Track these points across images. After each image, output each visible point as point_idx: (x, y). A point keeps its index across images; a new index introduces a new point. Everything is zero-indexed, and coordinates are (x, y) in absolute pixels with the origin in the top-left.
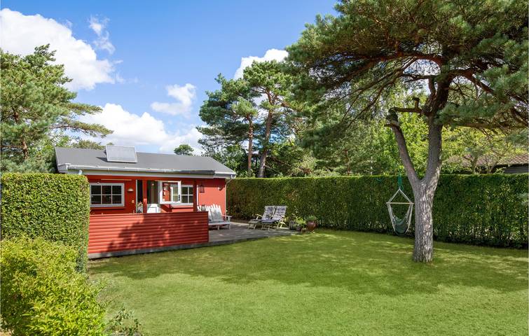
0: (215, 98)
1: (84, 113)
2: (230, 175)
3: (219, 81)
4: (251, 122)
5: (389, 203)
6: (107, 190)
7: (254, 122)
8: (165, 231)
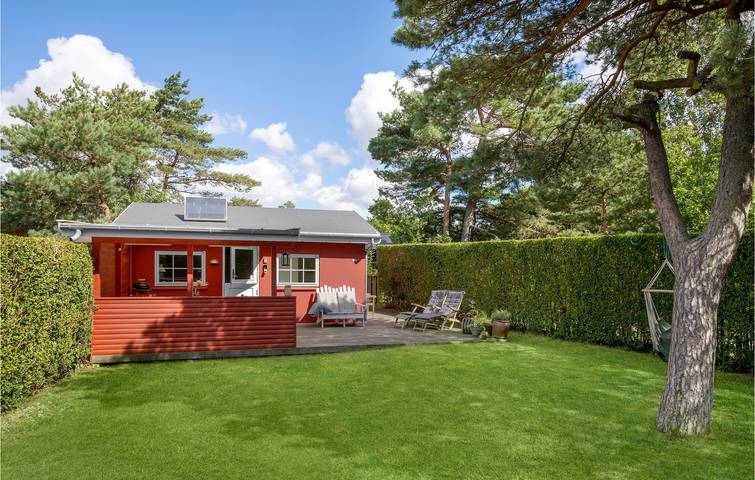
0: (391, 121)
1: (224, 160)
2: (370, 238)
3: (394, 94)
4: (448, 157)
5: (647, 291)
6: (181, 261)
7: (454, 157)
8: (218, 326)
